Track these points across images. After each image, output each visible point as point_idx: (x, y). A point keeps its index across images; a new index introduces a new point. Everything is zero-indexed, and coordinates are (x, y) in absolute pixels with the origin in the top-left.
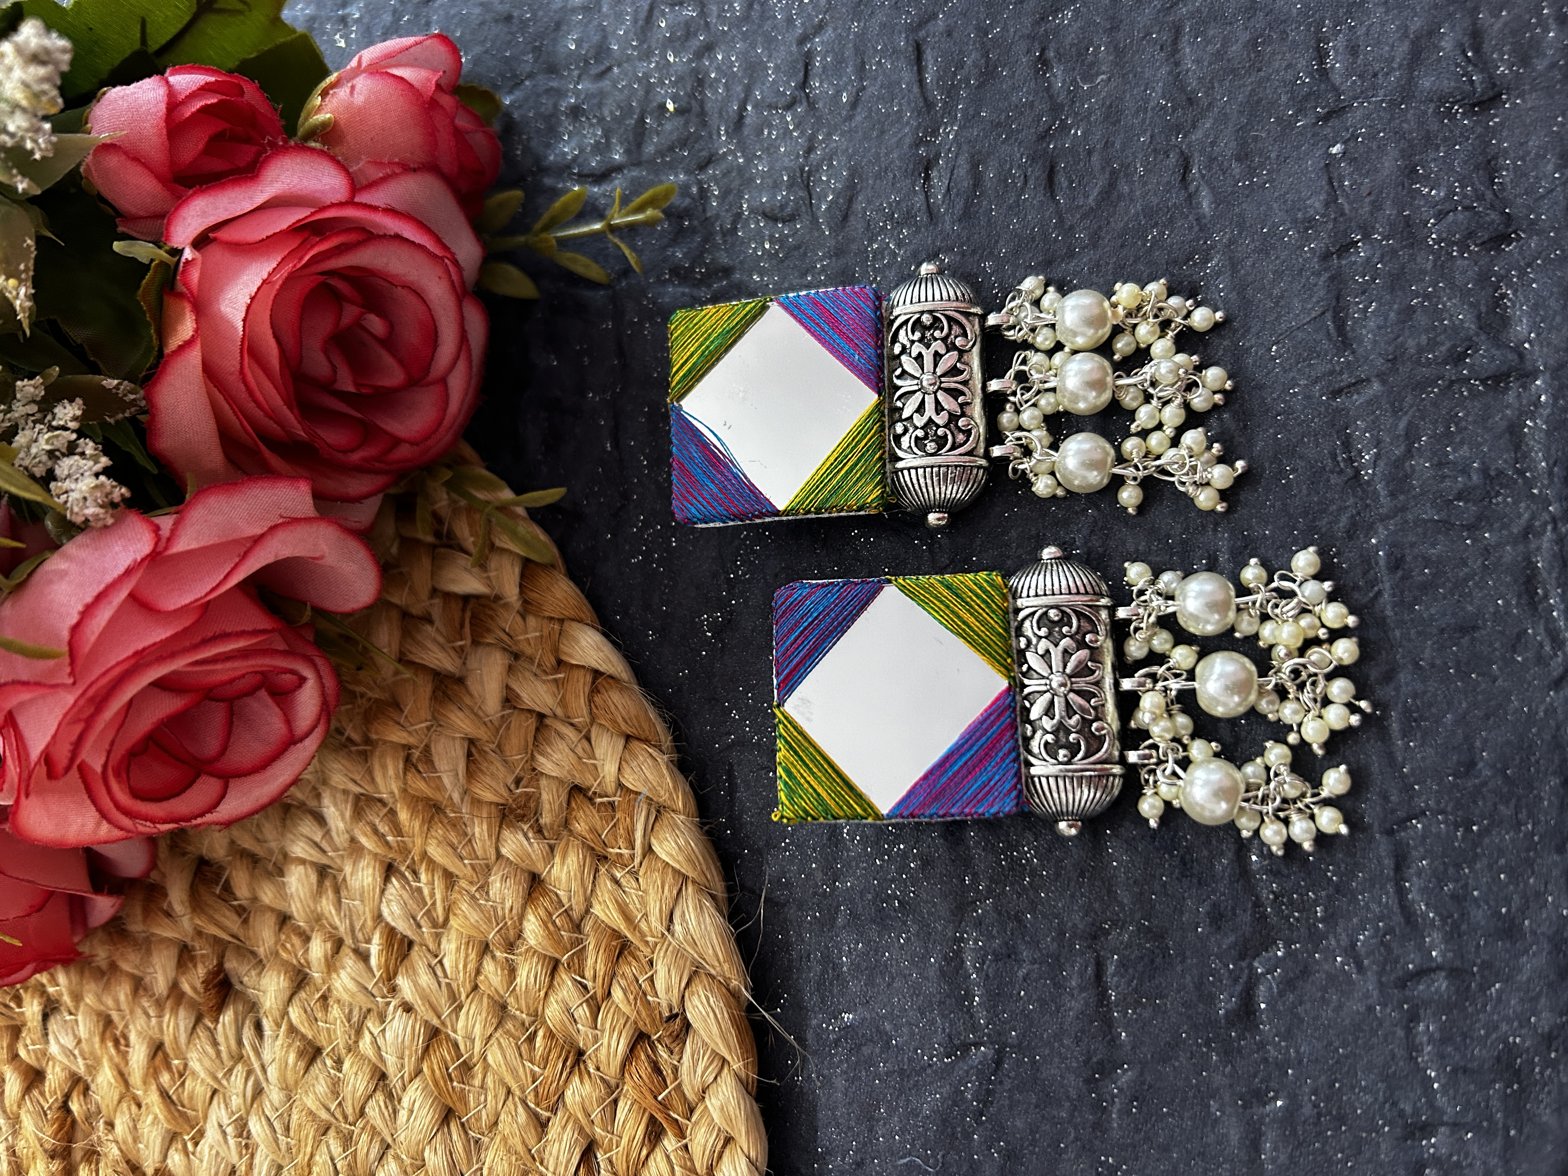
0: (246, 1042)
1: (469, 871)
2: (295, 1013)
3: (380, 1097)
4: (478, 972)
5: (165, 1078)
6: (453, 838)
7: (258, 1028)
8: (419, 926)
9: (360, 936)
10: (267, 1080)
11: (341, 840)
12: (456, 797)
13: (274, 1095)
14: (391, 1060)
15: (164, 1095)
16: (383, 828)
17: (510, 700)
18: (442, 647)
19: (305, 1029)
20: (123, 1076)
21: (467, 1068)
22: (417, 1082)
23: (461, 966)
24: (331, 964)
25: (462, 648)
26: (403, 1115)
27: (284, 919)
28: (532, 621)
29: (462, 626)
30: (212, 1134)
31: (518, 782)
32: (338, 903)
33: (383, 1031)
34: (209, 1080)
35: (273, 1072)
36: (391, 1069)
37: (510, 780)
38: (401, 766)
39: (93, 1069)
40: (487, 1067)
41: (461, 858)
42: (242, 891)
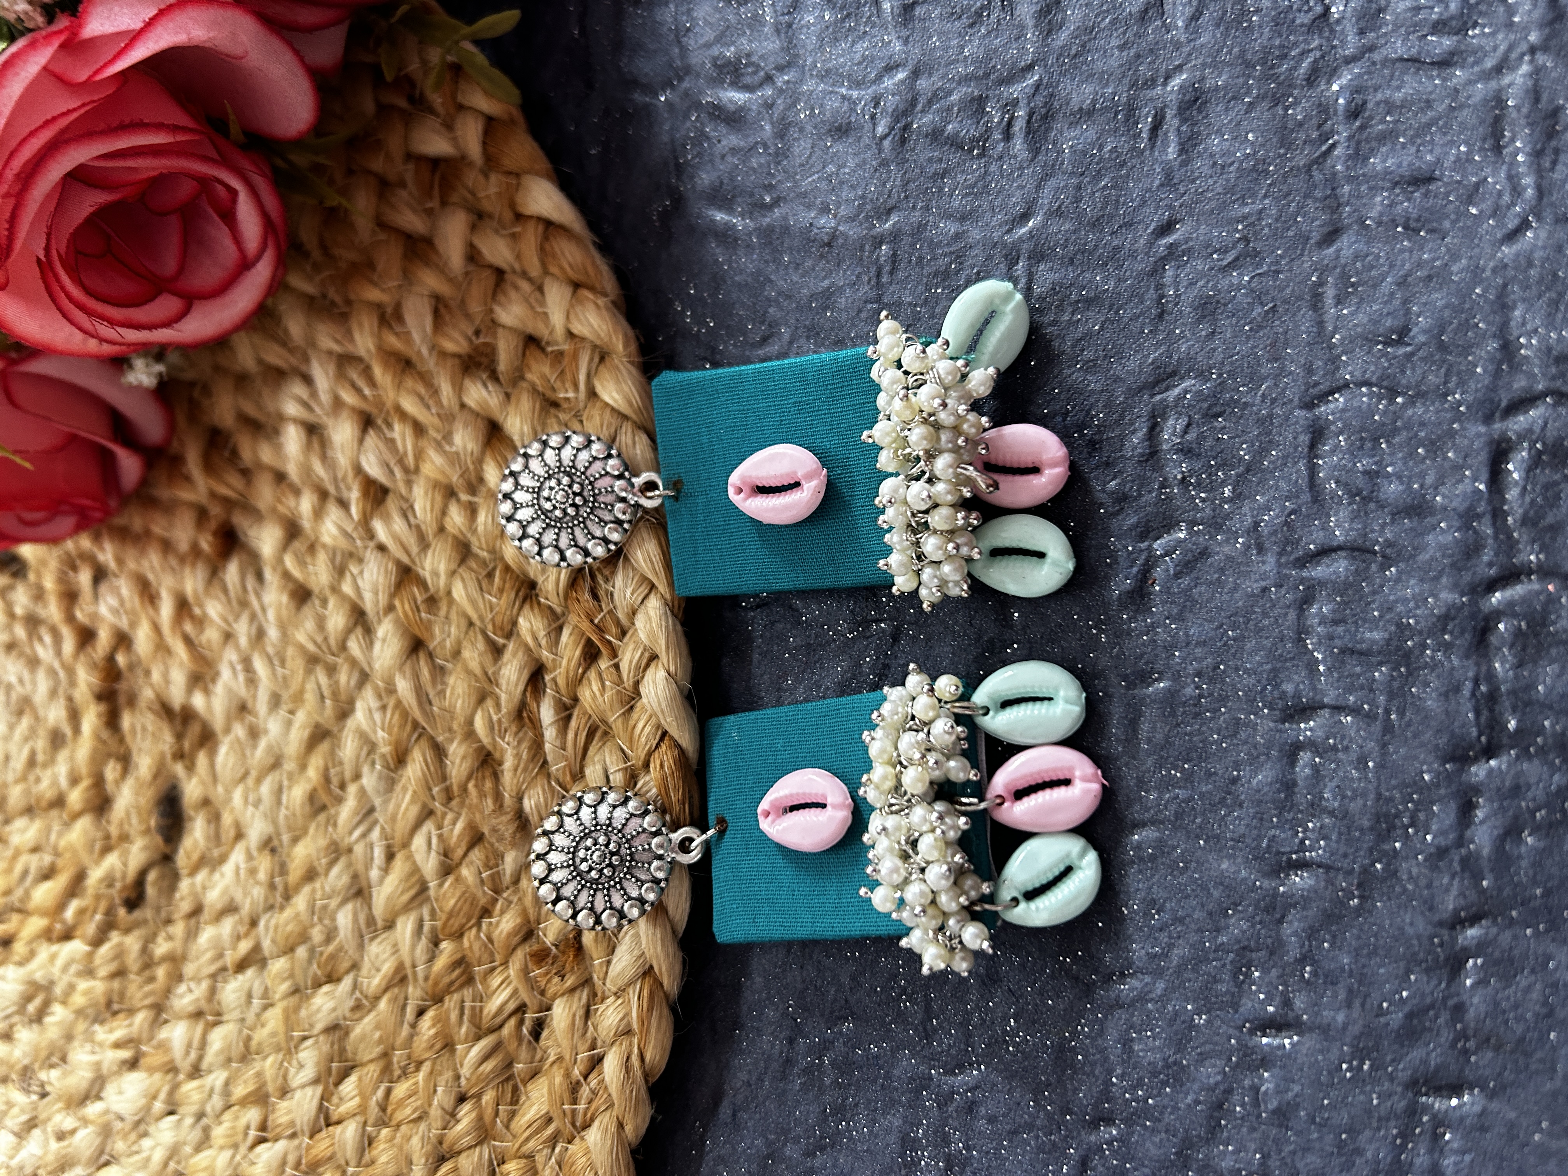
0: (249, 587)
1: (436, 421)
2: (289, 561)
3: (359, 631)
4: (444, 513)
5: (188, 627)
6: (422, 390)
7: (259, 576)
8: (391, 472)
9: (342, 486)
10: (267, 620)
11: (325, 397)
12: (425, 351)
13: (273, 633)
14: (368, 596)
15: (188, 641)
16: (361, 383)
17: (473, 256)
18: (414, 211)
19: (296, 573)
20: (156, 628)
21: (432, 601)
22: (390, 617)
23: (428, 508)
24: (318, 513)
25: (432, 209)
26: (377, 646)
27: (280, 477)
28: (494, 178)
29: (431, 187)
30: (226, 674)
31: (477, 333)
32: (324, 457)
33: (361, 573)
34: (223, 624)
35: (271, 615)
36: (368, 605)
37: (470, 332)
38: (376, 323)
39: (133, 624)
40: (451, 601)
41: (428, 408)
42: (246, 454)
